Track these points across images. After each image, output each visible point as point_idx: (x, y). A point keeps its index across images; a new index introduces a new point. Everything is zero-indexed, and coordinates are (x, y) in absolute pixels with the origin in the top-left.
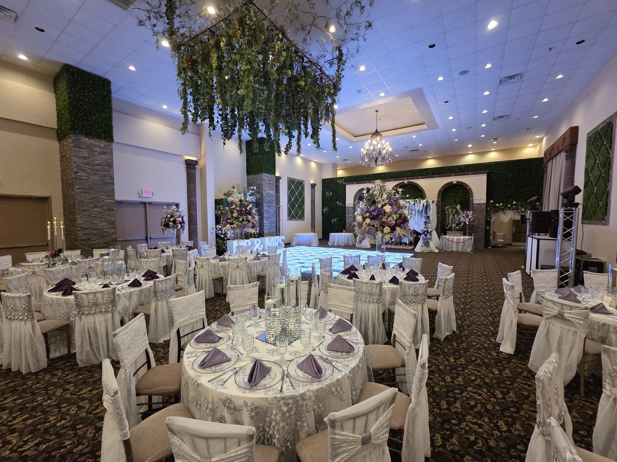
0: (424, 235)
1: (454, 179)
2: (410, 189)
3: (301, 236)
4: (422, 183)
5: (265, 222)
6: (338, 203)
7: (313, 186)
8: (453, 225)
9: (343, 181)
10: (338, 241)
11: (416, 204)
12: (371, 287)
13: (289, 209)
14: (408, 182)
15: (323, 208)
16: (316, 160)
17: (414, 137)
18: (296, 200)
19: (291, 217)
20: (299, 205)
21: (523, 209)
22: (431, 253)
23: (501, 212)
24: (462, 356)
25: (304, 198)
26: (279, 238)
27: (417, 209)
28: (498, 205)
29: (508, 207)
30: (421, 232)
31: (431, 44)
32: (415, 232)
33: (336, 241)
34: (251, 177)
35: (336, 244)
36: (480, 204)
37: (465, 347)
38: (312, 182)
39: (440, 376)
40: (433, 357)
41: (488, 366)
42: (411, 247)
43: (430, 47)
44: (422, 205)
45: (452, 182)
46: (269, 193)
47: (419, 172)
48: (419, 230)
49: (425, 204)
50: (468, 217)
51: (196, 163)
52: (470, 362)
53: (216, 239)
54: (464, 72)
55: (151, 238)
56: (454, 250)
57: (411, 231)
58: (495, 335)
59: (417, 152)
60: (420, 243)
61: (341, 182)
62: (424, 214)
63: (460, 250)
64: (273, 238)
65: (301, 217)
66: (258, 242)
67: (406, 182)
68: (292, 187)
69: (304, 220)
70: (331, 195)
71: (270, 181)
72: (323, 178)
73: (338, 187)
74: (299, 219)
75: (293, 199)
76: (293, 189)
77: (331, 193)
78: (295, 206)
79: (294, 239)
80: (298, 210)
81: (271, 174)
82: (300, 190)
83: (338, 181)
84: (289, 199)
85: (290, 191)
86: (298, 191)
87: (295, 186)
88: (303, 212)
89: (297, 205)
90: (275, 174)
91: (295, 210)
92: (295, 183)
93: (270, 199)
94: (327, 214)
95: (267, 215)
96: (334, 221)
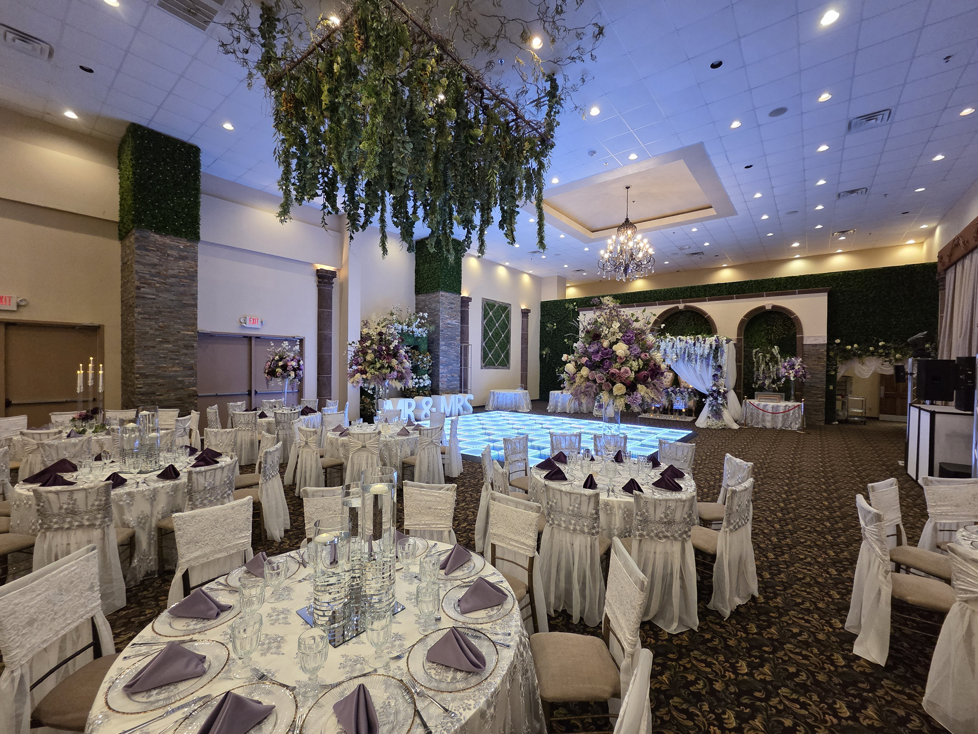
0: (711, 399)
1: (768, 302)
2: (690, 319)
3: (501, 395)
4: (709, 308)
5: (442, 370)
6: (566, 340)
7: (525, 313)
8: (767, 382)
9: (574, 306)
10: (563, 404)
11: (698, 344)
12: (578, 502)
13: (483, 349)
14: (685, 306)
15: (542, 349)
16: (531, 272)
17: (694, 230)
18: (497, 335)
19: (488, 362)
20: (500, 344)
21: (898, 356)
22: (726, 429)
23: (856, 359)
24: (767, 660)
25: (509, 332)
26: (464, 397)
27: (699, 352)
28: (849, 347)
29: (869, 351)
30: (707, 393)
31: (715, 60)
32: (696, 392)
33: (559, 404)
34: (422, 297)
35: (559, 410)
36: (816, 345)
37: (775, 637)
38: (523, 307)
39: (712, 711)
40: (703, 657)
41: (825, 692)
42: (690, 419)
43: (714, 66)
44: (707, 346)
45: (763, 307)
46: (449, 324)
47: (705, 290)
48: (703, 390)
49: (714, 344)
50: (793, 369)
51: (333, 274)
52: (783, 677)
53: (361, 397)
54: (779, 112)
55: (256, 392)
56: (768, 425)
57: (690, 390)
58: (843, 612)
59: (702, 256)
60: (706, 411)
61: (571, 307)
62: (711, 362)
63: (779, 426)
64: (453, 397)
65: (505, 363)
66: (427, 403)
67: (681, 306)
68: (489, 313)
69: (509, 368)
70: (555, 327)
71: (452, 303)
72: (543, 300)
73: (567, 315)
74: (502, 367)
75: (490, 334)
76: (491, 317)
77: (555, 324)
78: (495, 345)
79: (491, 400)
80: (499, 352)
81: (452, 293)
82: (504, 319)
83: (567, 305)
84: (485, 334)
85: (486, 321)
86: (500, 321)
87: (495, 313)
88: (508, 356)
89: (498, 343)
90: (460, 293)
91: (493, 351)
92: (496, 307)
93: (450, 334)
94: (547, 359)
95: (445, 360)
96: (559, 370)
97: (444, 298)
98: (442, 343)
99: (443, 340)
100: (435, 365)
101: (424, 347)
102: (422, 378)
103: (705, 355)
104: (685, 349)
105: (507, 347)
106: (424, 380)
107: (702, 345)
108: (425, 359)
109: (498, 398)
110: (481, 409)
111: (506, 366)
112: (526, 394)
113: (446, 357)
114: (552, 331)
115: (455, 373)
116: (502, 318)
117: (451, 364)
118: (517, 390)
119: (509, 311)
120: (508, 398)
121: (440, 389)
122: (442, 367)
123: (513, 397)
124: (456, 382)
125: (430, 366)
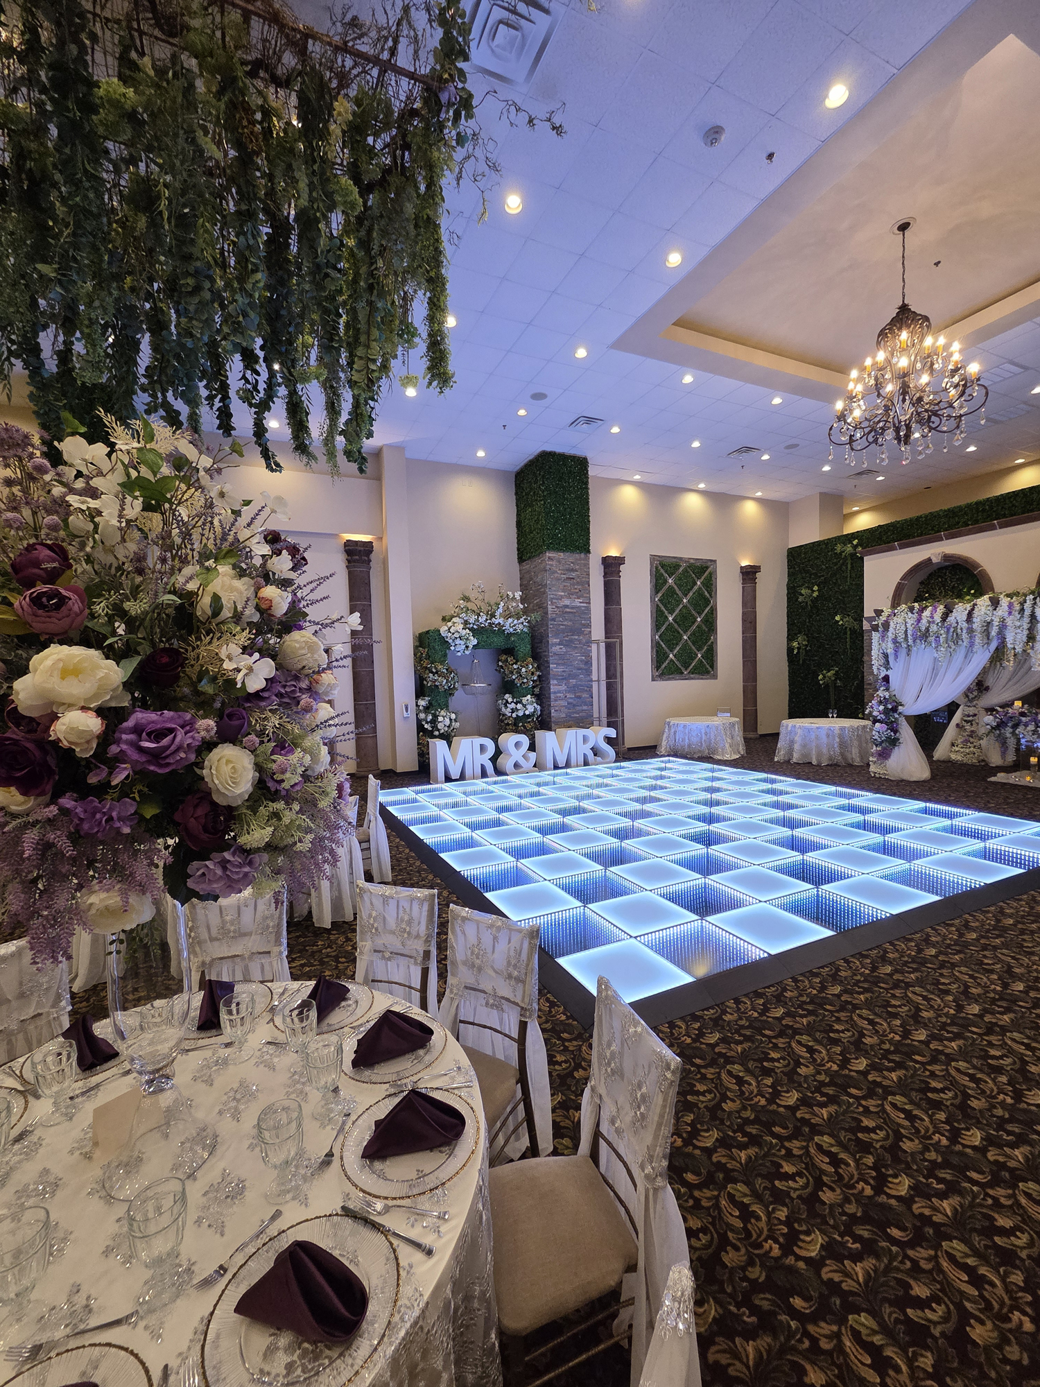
5: (555, 687)
6: (838, 618)
7: (749, 574)
9: (855, 547)
13: (656, 648)
15: (791, 637)
16: (759, 494)
18: (685, 620)
19: (664, 667)
20: (693, 634)
25: (713, 611)
34: (526, 566)
38: (745, 563)
46: (567, 606)
51: (367, 548)
61: (849, 549)
64: (574, 734)
65: (707, 668)
66: (517, 745)
68: (666, 581)
69: (715, 677)
70: (815, 594)
71: (573, 570)
72: (794, 544)
73: (841, 567)
74: (697, 676)
75: (670, 619)
76: (671, 588)
77: (816, 588)
78: (681, 636)
79: (665, 736)
80: (691, 649)
81: (572, 552)
82: (700, 588)
83: (839, 548)
84: (658, 619)
85: (660, 595)
86: (691, 594)
87: (680, 579)
88: (711, 656)
89: (689, 633)
90: (589, 552)
91: (678, 648)
92: (681, 569)
93: (570, 623)
94: (802, 657)
95: (560, 669)
96: (824, 677)
97: (554, 563)
98: (553, 640)
99: (556, 636)
100: (543, 681)
101: (524, 648)
102: (520, 702)
105: (708, 639)
106: (524, 706)
108: (524, 670)
109: (675, 734)
110: (648, 751)
111: (708, 672)
112: (732, 725)
113: (563, 664)
114: (809, 603)
115: (583, 691)
116: (696, 588)
117: (575, 676)
118: (715, 718)
119: (710, 574)
120: (694, 734)
121: (553, 719)
122: (555, 682)
123: (703, 731)
124: (585, 708)
125: (533, 681)
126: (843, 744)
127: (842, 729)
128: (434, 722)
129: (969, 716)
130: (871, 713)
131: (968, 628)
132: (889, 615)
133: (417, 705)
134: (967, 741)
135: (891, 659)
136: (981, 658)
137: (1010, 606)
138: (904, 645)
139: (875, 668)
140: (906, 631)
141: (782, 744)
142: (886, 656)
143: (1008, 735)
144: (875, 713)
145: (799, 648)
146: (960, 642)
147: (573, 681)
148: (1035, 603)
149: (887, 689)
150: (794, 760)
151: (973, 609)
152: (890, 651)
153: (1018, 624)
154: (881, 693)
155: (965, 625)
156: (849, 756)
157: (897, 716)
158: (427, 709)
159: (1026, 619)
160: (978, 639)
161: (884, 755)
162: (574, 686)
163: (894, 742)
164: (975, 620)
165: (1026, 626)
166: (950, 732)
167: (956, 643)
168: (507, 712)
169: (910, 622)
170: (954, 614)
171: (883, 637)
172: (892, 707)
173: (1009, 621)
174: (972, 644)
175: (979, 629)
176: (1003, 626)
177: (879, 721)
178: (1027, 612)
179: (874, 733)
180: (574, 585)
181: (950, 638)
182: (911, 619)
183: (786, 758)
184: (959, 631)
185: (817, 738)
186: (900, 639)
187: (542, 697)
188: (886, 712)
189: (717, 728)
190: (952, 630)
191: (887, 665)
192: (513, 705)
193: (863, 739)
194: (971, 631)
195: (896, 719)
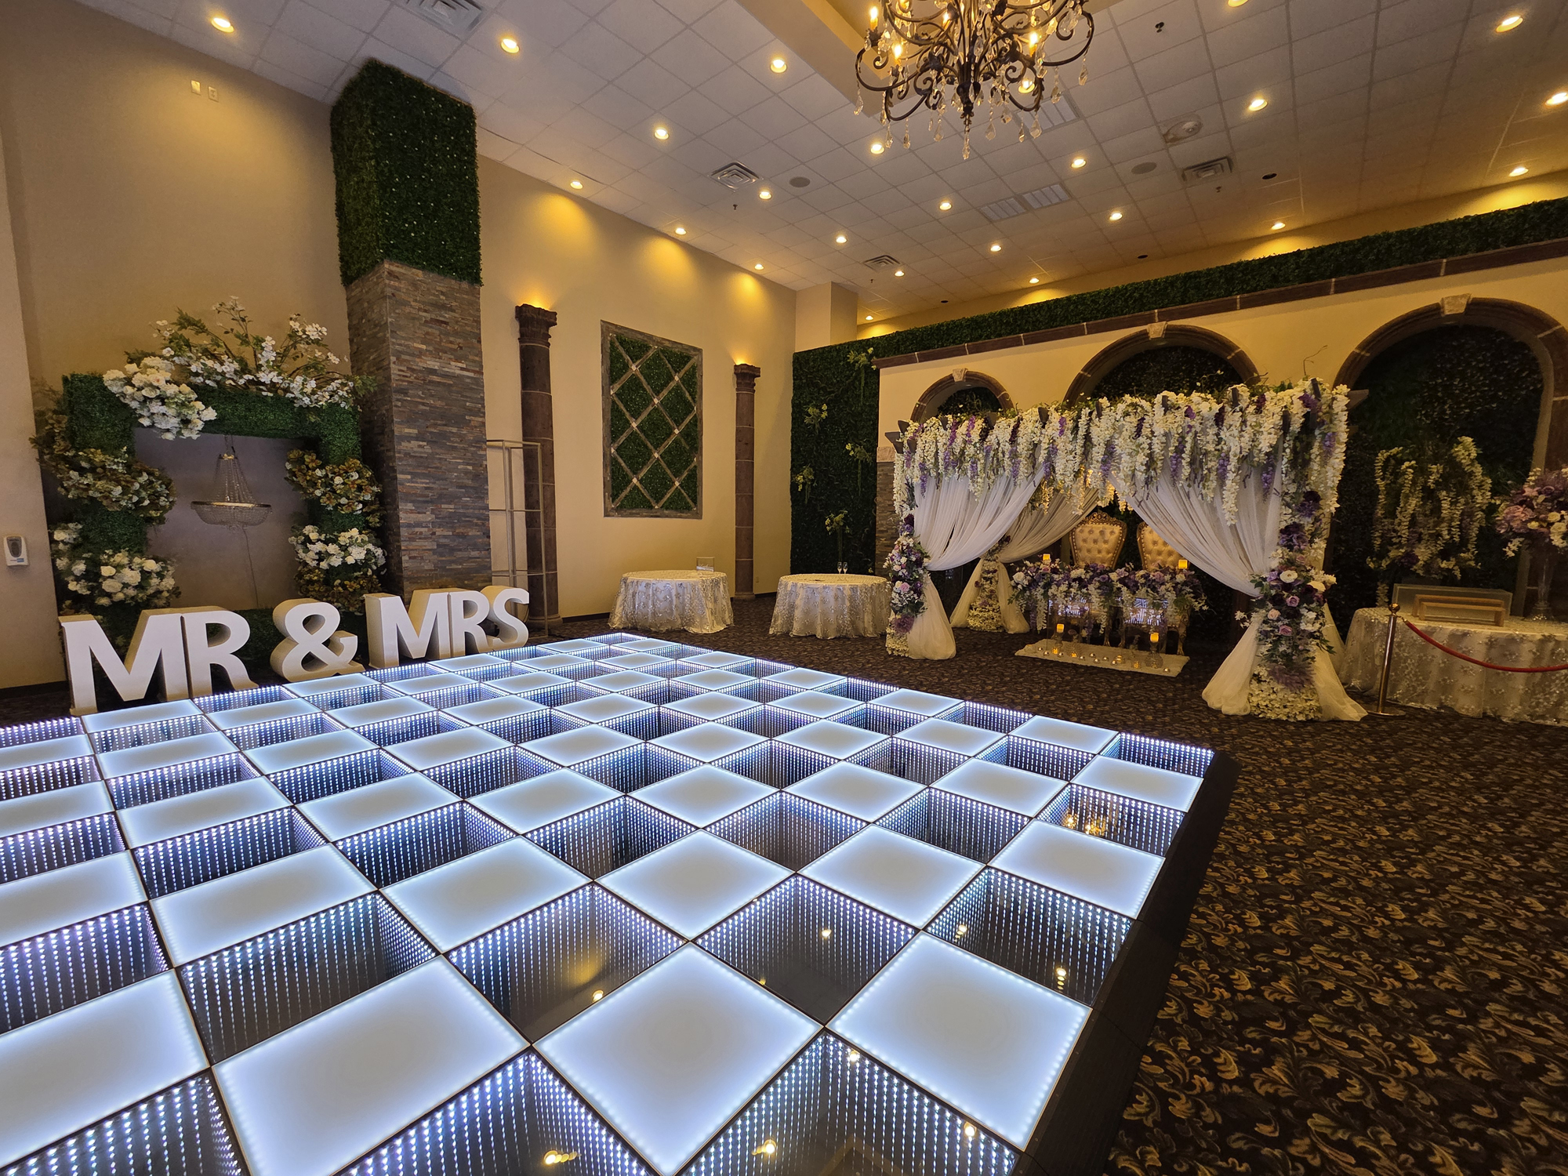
1: (1452, 292)
6: (848, 447)
7: (746, 377)
8: (1423, 553)
9: (870, 357)
11: (1232, 419)
13: (611, 465)
14: (1168, 329)
15: (795, 469)
16: (761, 269)
18: (656, 429)
19: (628, 499)
22: (1322, 726)
25: (697, 423)
32: (1205, 586)
34: (356, 291)
38: (739, 360)
45: (1436, 309)
47: (1230, 280)
59: (1224, 178)
60: (1244, 655)
61: (863, 358)
63: (1511, 710)
67: (1156, 330)
72: (801, 347)
73: (853, 382)
74: (674, 513)
75: (634, 425)
76: (634, 378)
77: (825, 407)
78: (650, 455)
79: (621, 598)
80: (664, 473)
81: (441, 272)
82: (678, 386)
83: (852, 357)
84: (615, 424)
85: (617, 386)
86: (665, 392)
87: (649, 367)
88: (693, 484)
89: (662, 450)
90: (476, 279)
91: (645, 470)
92: (651, 353)
93: (439, 403)
94: (807, 495)
95: (421, 484)
96: (832, 521)
97: (403, 285)
98: (400, 429)
100: (385, 502)
101: (345, 439)
102: (335, 541)
103: (1260, 458)
104: (1182, 440)
105: (689, 462)
106: (344, 548)
107: (1251, 419)
108: (340, 480)
109: (634, 596)
110: (595, 623)
111: (688, 508)
112: (716, 583)
113: (425, 476)
114: (817, 426)
115: (471, 524)
116: (672, 385)
117: (451, 499)
118: (693, 573)
119: (694, 368)
120: (661, 596)
121: (406, 573)
122: (410, 506)
123: (674, 592)
124: (475, 553)
125: (365, 503)
126: (855, 611)
127: (854, 589)
128: (92, 575)
129: (988, 572)
130: (890, 567)
131: (1011, 452)
132: (917, 431)
133: (52, 541)
134: (985, 604)
135: (917, 493)
136: (1022, 494)
137: (1062, 422)
138: (934, 474)
139: (896, 505)
140: (937, 453)
141: (779, 609)
142: (910, 488)
143: (1039, 597)
144: (896, 568)
145: (804, 484)
146: (1001, 471)
147: (448, 508)
148: (1091, 420)
149: (911, 535)
150: (794, 633)
151: (1017, 426)
152: (916, 481)
153: (1070, 447)
154: (903, 540)
155: (1008, 447)
156: (860, 625)
157: (921, 572)
158: (75, 549)
159: (1080, 442)
160: (1023, 469)
161: (904, 625)
162: (451, 515)
163: (916, 607)
164: (1020, 440)
165: (1079, 451)
166: (969, 591)
167: (996, 473)
168: (310, 558)
169: (942, 441)
170: (996, 431)
171: (909, 461)
172: (916, 559)
173: (1060, 444)
174: (1015, 474)
175: (1024, 453)
176: (1053, 451)
177: (900, 578)
178: (1082, 432)
179: (894, 594)
180: (447, 334)
181: (988, 465)
182: (943, 436)
183: (784, 630)
184: (1000, 455)
185: (824, 601)
186: (929, 465)
187: (384, 534)
188: (910, 566)
189: (693, 587)
190: (992, 453)
191: (911, 501)
192: (319, 546)
193: (877, 602)
194: (1014, 455)
195: (920, 575)
